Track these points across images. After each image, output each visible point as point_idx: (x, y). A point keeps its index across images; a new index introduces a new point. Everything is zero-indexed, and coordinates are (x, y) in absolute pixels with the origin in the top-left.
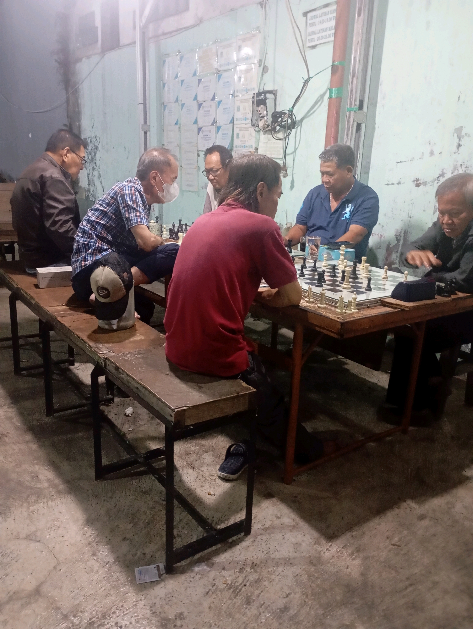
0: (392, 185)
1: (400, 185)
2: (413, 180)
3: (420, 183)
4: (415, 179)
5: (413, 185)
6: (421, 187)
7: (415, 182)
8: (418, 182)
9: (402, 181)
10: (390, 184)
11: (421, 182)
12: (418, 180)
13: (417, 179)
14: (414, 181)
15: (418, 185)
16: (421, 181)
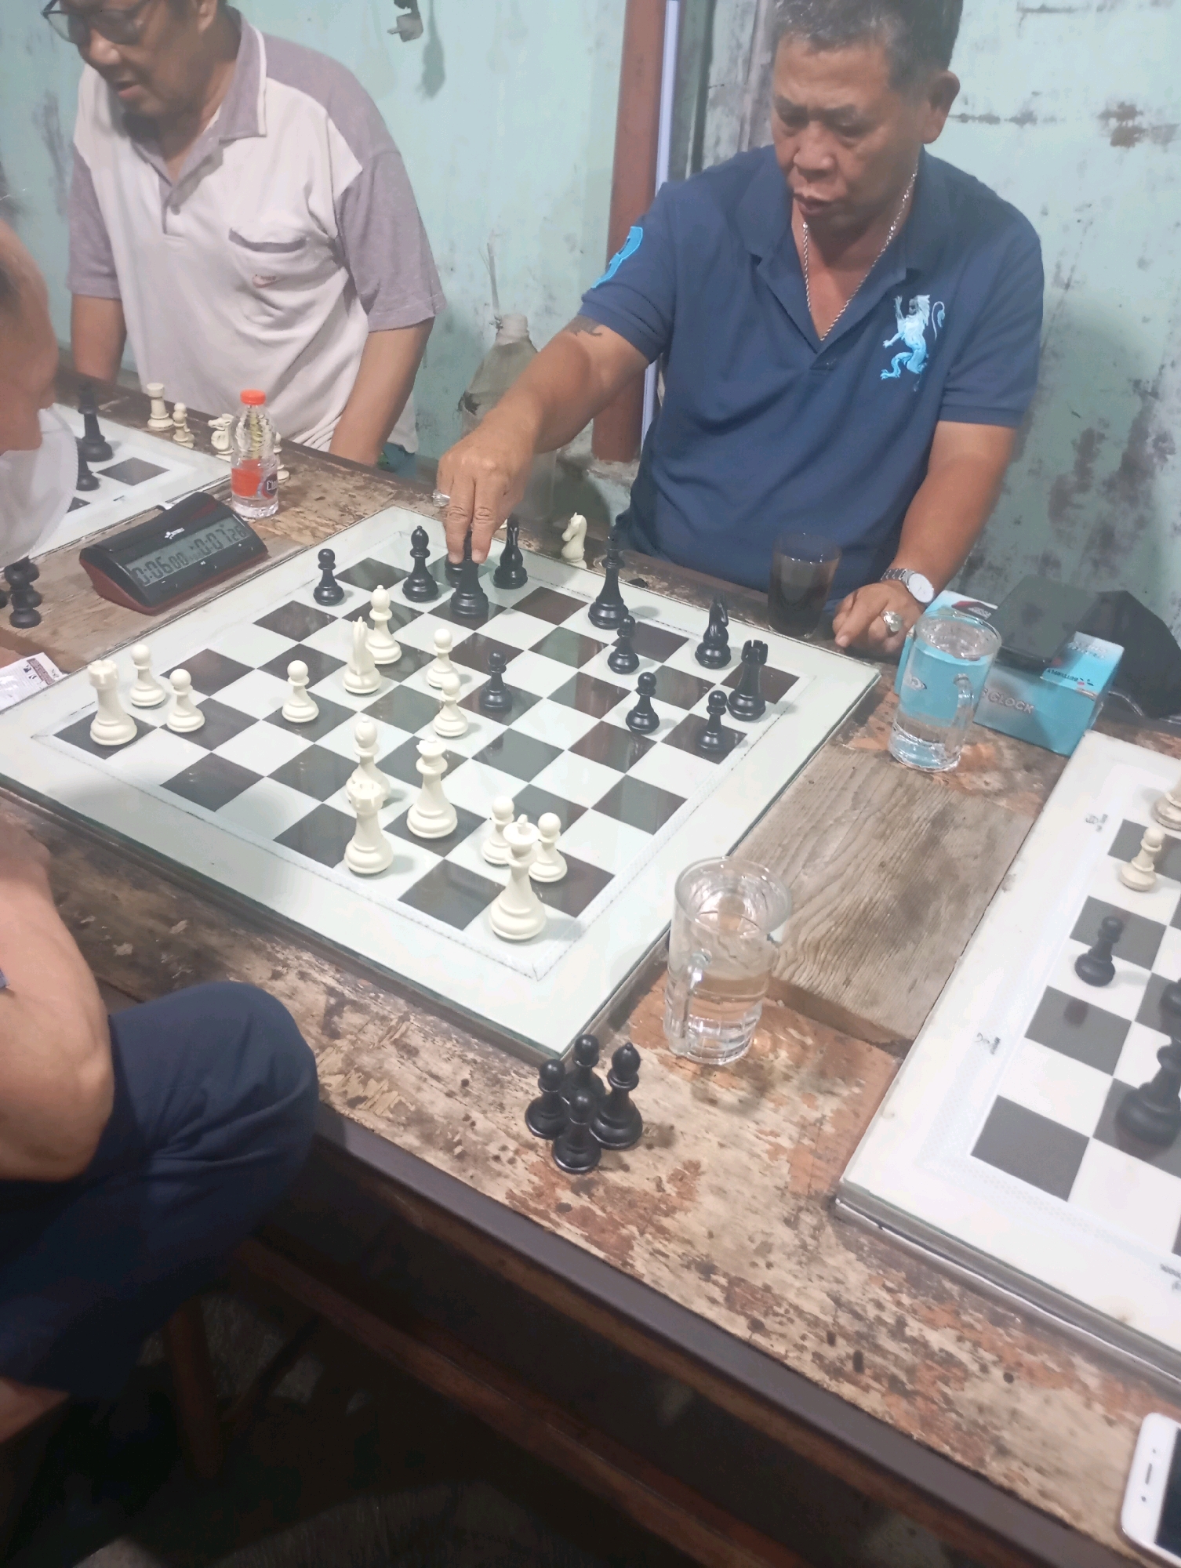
0: (985, 126)
1: (1028, 126)
2: (1101, 108)
3: (1138, 130)
4: (1114, 108)
5: (1094, 136)
6: (1143, 150)
7: (1113, 123)
8: (1130, 123)
9: (1042, 108)
10: (973, 118)
11: (1145, 126)
12: (1127, 112)
13: (1122, 105)
14: (1106, 116)
15: (1125, 138)
16: (1140, 121)
